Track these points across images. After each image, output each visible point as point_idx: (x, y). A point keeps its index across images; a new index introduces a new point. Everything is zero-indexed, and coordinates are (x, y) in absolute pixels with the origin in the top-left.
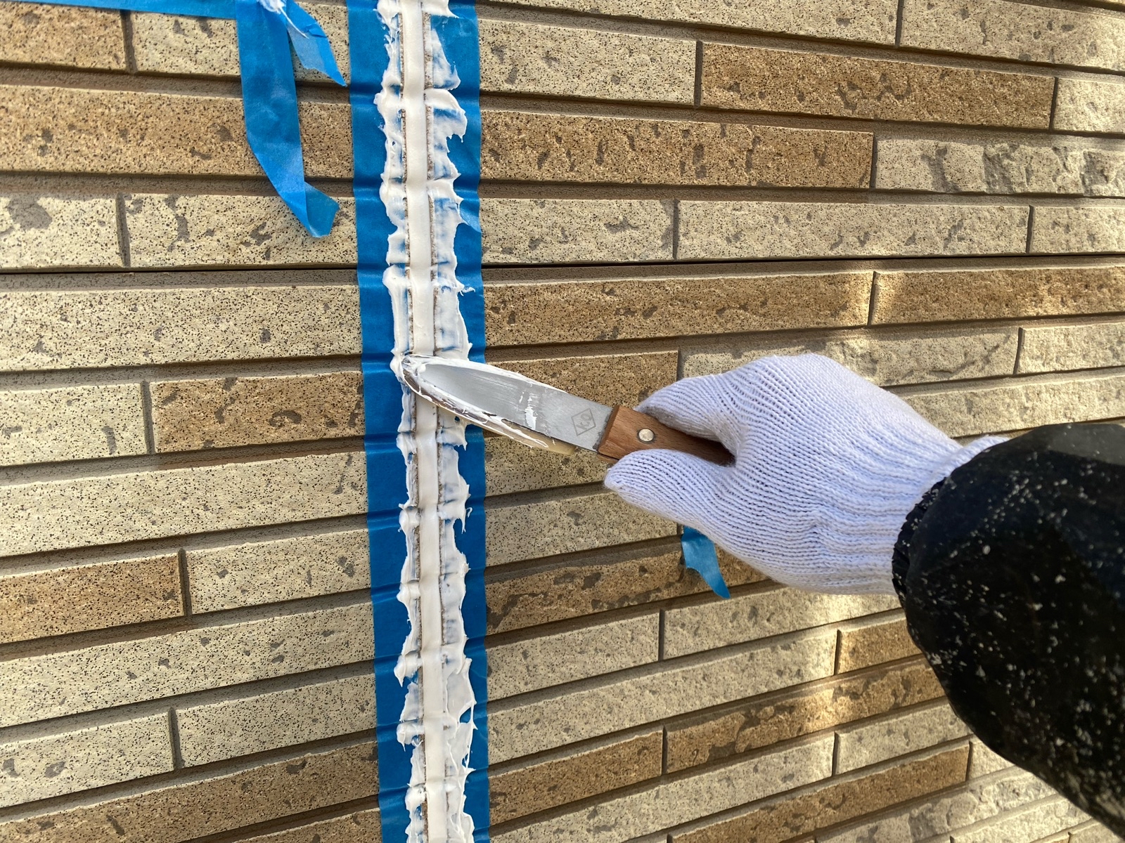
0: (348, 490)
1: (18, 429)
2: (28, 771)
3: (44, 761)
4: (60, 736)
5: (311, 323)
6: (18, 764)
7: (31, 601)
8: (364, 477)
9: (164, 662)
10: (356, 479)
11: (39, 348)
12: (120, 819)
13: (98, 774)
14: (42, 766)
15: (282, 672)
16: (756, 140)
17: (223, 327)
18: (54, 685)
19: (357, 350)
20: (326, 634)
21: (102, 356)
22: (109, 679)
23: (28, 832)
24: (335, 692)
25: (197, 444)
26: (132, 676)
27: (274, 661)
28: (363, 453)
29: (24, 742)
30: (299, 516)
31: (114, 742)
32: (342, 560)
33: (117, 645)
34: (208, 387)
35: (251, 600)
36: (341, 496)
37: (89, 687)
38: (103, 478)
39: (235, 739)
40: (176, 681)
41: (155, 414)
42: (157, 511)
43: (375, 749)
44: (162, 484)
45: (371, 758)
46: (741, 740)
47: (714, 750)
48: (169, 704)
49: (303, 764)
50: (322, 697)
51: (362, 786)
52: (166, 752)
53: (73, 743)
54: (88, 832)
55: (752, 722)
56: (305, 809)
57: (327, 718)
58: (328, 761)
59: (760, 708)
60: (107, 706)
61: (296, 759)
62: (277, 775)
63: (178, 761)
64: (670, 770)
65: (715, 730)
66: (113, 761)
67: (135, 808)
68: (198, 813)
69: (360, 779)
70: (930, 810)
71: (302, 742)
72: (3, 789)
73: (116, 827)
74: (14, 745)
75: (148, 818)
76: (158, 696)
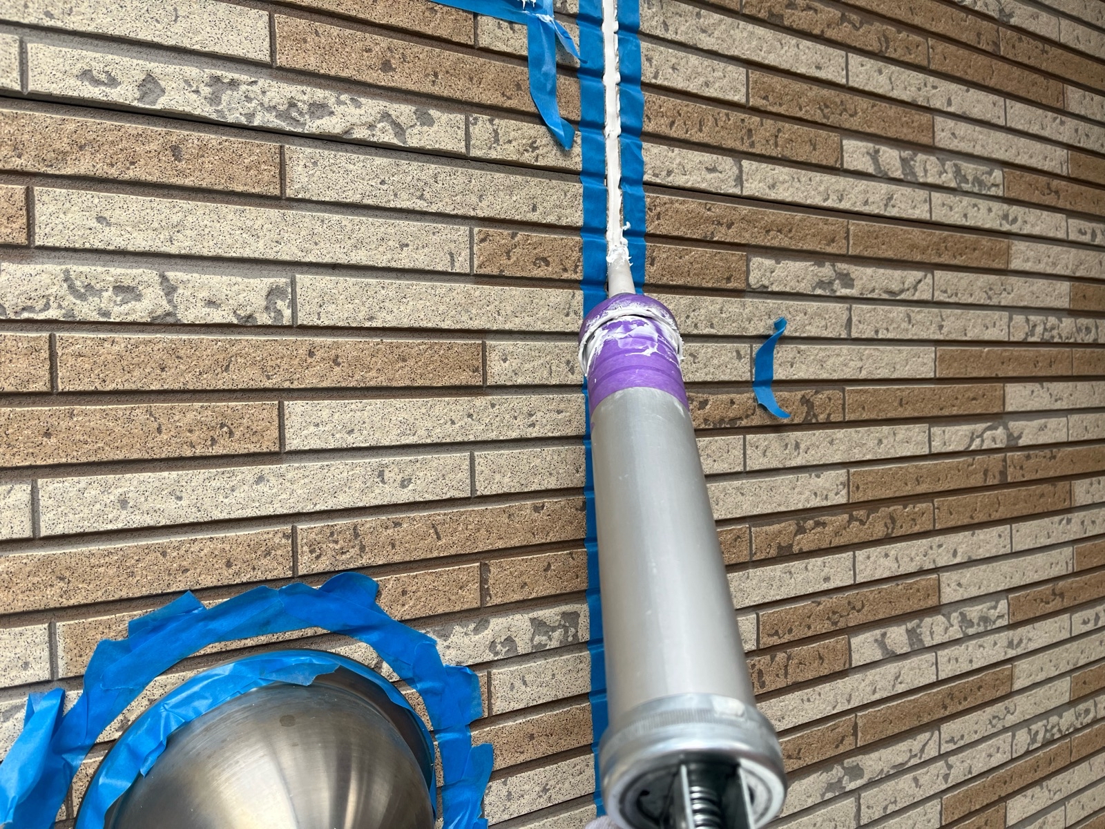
0: (572, 314)
1: (407, 245)
2: (392, 480)
3: (401, 475)
4: (412, 458)
5: (558, 203)
6: (387, 475)
7: (404, 360)
8: (582, 307)
9: (470, 416)
10: (577, 308)
11: (421, 197)
12: (439, 527)
13: (430, 490)
14: (399, 478)
15: (534, 435)
16: (779, 131)
17: (514, 198)
18: (412, 420)
19: (580, 223)
20: (559, 412)
21: (452, 207)
22: (441, 422)
23: (387, 528)
24: (563, 456)
25: (496, 272)
26: (453, 422)
27: (530, 426)
28: (582, 292)
29: (391, 459)
30: (546, 328)
31: (441, 468)
32: (568, 362)
33: (447, 399)
34: (501, 236)
35: (520, 381)
36: (569, 318)
37: (430, 425)
38: (448, 285)
39: (506, 480)
40: (477, 432)
41: (475, 248)
42: (474, 311)
43: (584, 503)
44: (477, 293)
45: (582, 509)
46: (795, 543)
47: (780, 547)
48: (471, 447)
49: (543, 507)
50: (555, 457)
51: (577, 529)
52: (468, 481)
53: (418, 465)
54: (421, 533)
55: (801, 530)
56: (543, 541)
57: (558, 473)
58: (558, 506)
59: (805, 520)
60: (439, 441)
61: (539, 502)
62: (528, 511)
63: (473, 489)
64: (755, 558)
65: (780, 532)
66: (439, 482)
67: (448, 520)
68: (483, 531)
69: (575, 524)
70: (919, 626)
71: (543, 488)
72: (377, 491)
73: (437, 533)
74: (386, 460)
75: (455, 530)
76: (466, 440)
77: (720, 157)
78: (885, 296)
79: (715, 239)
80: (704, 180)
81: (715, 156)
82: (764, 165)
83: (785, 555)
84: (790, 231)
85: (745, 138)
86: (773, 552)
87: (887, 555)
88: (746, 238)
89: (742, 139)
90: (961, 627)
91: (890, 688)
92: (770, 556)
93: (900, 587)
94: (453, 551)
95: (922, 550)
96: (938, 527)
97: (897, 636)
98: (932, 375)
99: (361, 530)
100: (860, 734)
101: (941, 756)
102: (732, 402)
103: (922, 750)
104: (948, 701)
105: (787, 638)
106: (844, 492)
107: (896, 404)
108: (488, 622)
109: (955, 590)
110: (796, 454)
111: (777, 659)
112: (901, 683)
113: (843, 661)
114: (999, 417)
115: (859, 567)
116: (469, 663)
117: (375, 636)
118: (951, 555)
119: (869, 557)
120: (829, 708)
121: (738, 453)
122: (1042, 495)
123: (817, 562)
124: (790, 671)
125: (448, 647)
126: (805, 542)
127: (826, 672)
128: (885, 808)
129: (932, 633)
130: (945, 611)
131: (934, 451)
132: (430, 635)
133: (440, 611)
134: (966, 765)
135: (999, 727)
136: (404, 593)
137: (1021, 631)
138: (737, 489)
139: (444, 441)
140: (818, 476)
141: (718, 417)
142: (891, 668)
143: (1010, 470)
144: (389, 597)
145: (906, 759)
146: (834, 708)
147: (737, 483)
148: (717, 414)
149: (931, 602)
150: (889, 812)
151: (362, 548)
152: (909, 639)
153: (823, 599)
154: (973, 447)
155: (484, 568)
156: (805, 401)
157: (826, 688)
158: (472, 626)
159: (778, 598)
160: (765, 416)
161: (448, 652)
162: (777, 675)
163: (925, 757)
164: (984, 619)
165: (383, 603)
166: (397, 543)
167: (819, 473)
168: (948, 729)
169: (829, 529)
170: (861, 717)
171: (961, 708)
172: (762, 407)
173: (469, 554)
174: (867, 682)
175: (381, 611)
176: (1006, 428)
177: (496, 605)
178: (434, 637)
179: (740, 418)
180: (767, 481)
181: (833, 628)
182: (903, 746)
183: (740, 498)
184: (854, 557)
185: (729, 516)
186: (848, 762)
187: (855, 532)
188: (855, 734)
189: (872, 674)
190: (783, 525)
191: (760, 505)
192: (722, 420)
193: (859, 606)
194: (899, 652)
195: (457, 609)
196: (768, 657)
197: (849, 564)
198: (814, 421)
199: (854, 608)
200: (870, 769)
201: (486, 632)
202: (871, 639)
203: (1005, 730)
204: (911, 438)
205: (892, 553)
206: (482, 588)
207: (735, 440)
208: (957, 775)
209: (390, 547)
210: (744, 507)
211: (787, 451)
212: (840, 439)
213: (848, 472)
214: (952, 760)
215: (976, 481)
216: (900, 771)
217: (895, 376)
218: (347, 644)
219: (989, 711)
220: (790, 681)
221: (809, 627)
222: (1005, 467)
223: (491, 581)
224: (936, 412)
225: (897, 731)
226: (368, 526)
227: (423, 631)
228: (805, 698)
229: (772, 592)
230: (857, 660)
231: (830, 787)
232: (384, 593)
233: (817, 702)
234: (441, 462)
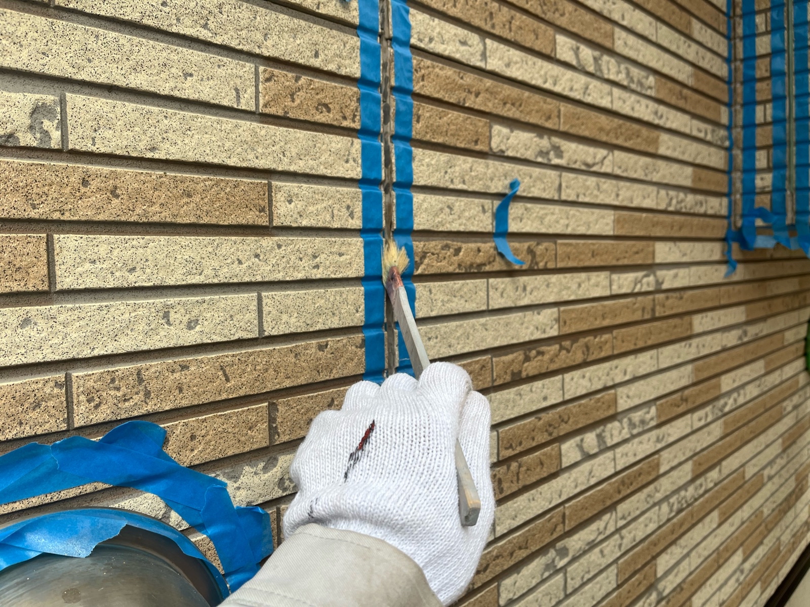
0: (351, 161)
1: (191, 75)
2: (177, 322)
3: (188, 316)
4: (199, 298)
5: (338, 52)
6: (172, 316)
7: (189, 196)
8: (360, 155)
9: (257, 256)
10: (355, 156)
11: (205, 26)
12: (227, 369)
13: (218, 331)
14: (185, 320)
15: (318, 276)
17: (298, 42)
18: (198, 259)
19: (358, 75)
20: (341, 255)
21: (238, 41)
22: (229, 261)
23: (173, 372)
24: (344, 296)
25: (280, 113)
26: (240, 262)
27: (314, 267)
28: (359, 141)
29: (177, 299)
30: (328, 172)
31: (228, 308)
32: (348, 207)
33: (233, 238)
34: (286, 77)
35: (305, 223)
36: (348, 165)
37: (216, 264)
38: (234, 121)
39: (293, 320)
40: (264, 272)
41: (261, 87)
42: (260, 150)
43: (363, 341)
44: (263, 132)
45: (361, 347)
46: (524, 369)
47: (513, 374)
48: (258, 288)
49: (327, 345)
50: (338, 298)
51: (357, 365)
52: (256, 322)
53: (205, 305)
54: (210, 376)
55: (527, 359)
56: (328, 378)
57: (340, 313)
58: (340, 344)
59: (530, 350)
60: (226, 281)
61: (323, 341)
62: (313, 350)
63: (261, 330)
64: (496, 384)
65: (513, 361)
66: (226, 323)
67: (237, 361)
68: (271, 371)
69: (356, 360)
70: (603, 431)
71: (327, 327)
72: (162, 333)
73: (225, 375)
74: (171, 300)
75: (244, 371)
76: (253, 280)
77: (470, 33)
78: (583, 168)
79: (467, 105)
80: (458, 50)
81: (466, 32)
82: (502, 46)
83: (517, 380)
84: (520, 105)
85: (488, 19)
86: (508, 378)
87: (584, 377)
88: (489, 107)
89: (486, 20)
90: (629, 429)
91: (586, 482)
92: (506, 381)
93: (592, 401)
94: (242, 393)
95: (606, 371)
96: (616, 352)
97: (590, 439)
98: (611, 233)
99: (145, 375)
100: (567, 522)
101: (618, 530)
102: (479, 250)
103: (605, 528)
104: (621, 487)
105: (519, 449)
106: (556, 327)
107: (590, 255)
108: (276, 459)
109: (626, 402)
110: (524, 295)
111: (512, 468)
112: (593, 477)
113: (556, 464)
114: (650, 267)
115: (567, 387)
116: (259, 502)
117: (162, 485)
118: (622, 374)
119: (572, 379)
120: (547, 504)
121: (483, 294)
122: (675, 327)
123: (538, 384)
124: (521, 477)
125: (238, 488)
126: (530, 368)
127: (545, 475)
128: (582, 578)
129: (612, 435)
130: (619, 417)
131: (614, 293)
132: (221, 478)
133: (230, 453)
134: (632, 535)
135: (651, 503)
136: (193, 437)
137: (664, 429)
138: (484, 325)
139: (231, 281)
140: (539, 314)
141: (468, 263)
142: (586, 466)
143: (658, 308)
144: (178, 443)
145: (595, 536)
146: (550, 503)
147: (482, 320)
148: (468, 261)
149: (611, 412)
150: (585, 580)
151: (147, 394)
152: (598, 442)
153: (543, 415)
154: (636, 290)
155: (273, 407)
156: (530, 251)
157: (545, 487)
158: (261, 465)
159: (512, 416)
160: (503, 263)
161: (238, 493)
162: (512, 482)
163: (608, 532)
164: (643, 422)
165: (171, 450)
166: (185, 387)
167: (539, 310)
168: (622, 508)
169: (547, 357)
170: (568, 507)
171: (629, 491)
172: (501, 255)
173: (258, 394)
174: (572, 479)
175: (168, 458)
176: (655, 276)
177: (284, 443)
178: (224, 480)
179: (484, 265)
180: (504, 318)
181: (549, 438)
182: (594, 527)
183: (485, 333)
184: (563, 379)
185: (477, 349)
186: (559, 545)
187: (564, 359)
188: (564, 522)
189: (575, 472)
190: (515, 355)
191: (499, 339)
192: (471, 265)
193: (566, 418)
194: (592, 452)
195: (247, 449)
196: (505, 467)
197: (559, 385)
198: (536, 268)
199: (563, 421)
200: (573, 548)
201: (275, 470)
202: (574, 445)
203: (655, 505)
204: (599, 283)
205: (588, 375)
206: (270, 427)
207: (480, 282)
208: (627, 543)
209: (177, 391)
210: (488, 340)
211: (518, 293)
212: (554, 284)
213: (559, 310)
214: (624, 532)
215: (637, 316)
216: (592, 545)
217: (590, 232)
218: (131, 496)
219: (646, 491)
220: (521, 485)
221: (533, 439)
222: (654, 306)
223: (279, 420)
224: (614, 263)
225: (590, 515)
226: (153, 370)
227: (213, 475)
228: (531, 498)
229: (508, 412)
230: (566, 463)
231: (547, 567)
232: (172, 440)
233: (539, 500)
234: (229, 302)
